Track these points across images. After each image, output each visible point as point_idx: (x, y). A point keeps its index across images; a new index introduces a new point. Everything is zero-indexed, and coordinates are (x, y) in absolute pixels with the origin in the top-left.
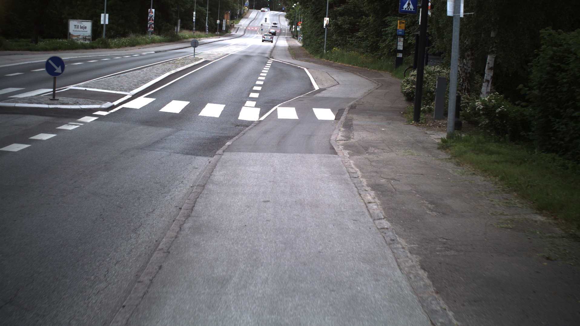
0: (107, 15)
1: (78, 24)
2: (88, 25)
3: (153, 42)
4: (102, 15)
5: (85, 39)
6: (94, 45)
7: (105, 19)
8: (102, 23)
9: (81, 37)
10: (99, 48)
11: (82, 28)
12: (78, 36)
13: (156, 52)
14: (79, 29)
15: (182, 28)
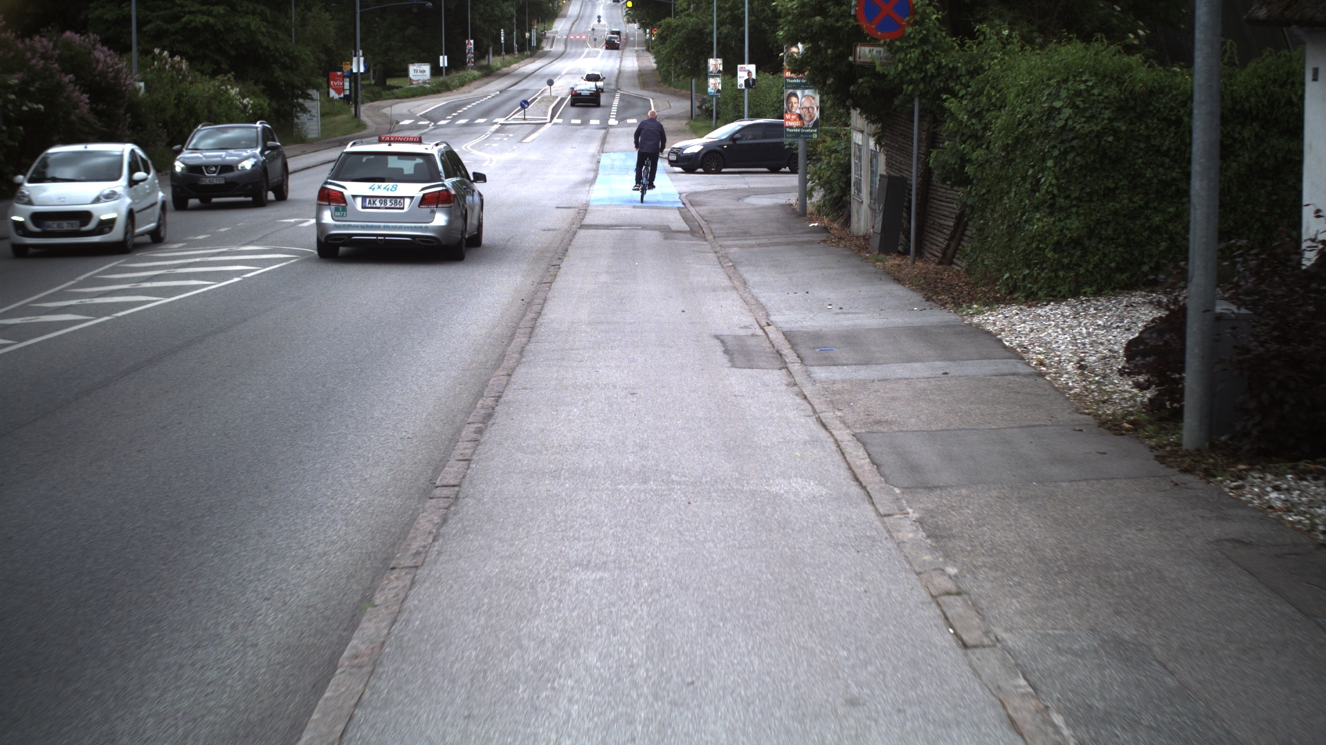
0: (446, 57)
1: (418, 69)
2: (426, 68)
4: (441, 57)
5: (425, 82)
6: (440, 88)
7: (443, 61)
8: (441, 65)
9: (420, 82)
11: (421, 72)
12: (417, 81)
13: (501, 91)
14: (419, 74)
15: (493, 55)
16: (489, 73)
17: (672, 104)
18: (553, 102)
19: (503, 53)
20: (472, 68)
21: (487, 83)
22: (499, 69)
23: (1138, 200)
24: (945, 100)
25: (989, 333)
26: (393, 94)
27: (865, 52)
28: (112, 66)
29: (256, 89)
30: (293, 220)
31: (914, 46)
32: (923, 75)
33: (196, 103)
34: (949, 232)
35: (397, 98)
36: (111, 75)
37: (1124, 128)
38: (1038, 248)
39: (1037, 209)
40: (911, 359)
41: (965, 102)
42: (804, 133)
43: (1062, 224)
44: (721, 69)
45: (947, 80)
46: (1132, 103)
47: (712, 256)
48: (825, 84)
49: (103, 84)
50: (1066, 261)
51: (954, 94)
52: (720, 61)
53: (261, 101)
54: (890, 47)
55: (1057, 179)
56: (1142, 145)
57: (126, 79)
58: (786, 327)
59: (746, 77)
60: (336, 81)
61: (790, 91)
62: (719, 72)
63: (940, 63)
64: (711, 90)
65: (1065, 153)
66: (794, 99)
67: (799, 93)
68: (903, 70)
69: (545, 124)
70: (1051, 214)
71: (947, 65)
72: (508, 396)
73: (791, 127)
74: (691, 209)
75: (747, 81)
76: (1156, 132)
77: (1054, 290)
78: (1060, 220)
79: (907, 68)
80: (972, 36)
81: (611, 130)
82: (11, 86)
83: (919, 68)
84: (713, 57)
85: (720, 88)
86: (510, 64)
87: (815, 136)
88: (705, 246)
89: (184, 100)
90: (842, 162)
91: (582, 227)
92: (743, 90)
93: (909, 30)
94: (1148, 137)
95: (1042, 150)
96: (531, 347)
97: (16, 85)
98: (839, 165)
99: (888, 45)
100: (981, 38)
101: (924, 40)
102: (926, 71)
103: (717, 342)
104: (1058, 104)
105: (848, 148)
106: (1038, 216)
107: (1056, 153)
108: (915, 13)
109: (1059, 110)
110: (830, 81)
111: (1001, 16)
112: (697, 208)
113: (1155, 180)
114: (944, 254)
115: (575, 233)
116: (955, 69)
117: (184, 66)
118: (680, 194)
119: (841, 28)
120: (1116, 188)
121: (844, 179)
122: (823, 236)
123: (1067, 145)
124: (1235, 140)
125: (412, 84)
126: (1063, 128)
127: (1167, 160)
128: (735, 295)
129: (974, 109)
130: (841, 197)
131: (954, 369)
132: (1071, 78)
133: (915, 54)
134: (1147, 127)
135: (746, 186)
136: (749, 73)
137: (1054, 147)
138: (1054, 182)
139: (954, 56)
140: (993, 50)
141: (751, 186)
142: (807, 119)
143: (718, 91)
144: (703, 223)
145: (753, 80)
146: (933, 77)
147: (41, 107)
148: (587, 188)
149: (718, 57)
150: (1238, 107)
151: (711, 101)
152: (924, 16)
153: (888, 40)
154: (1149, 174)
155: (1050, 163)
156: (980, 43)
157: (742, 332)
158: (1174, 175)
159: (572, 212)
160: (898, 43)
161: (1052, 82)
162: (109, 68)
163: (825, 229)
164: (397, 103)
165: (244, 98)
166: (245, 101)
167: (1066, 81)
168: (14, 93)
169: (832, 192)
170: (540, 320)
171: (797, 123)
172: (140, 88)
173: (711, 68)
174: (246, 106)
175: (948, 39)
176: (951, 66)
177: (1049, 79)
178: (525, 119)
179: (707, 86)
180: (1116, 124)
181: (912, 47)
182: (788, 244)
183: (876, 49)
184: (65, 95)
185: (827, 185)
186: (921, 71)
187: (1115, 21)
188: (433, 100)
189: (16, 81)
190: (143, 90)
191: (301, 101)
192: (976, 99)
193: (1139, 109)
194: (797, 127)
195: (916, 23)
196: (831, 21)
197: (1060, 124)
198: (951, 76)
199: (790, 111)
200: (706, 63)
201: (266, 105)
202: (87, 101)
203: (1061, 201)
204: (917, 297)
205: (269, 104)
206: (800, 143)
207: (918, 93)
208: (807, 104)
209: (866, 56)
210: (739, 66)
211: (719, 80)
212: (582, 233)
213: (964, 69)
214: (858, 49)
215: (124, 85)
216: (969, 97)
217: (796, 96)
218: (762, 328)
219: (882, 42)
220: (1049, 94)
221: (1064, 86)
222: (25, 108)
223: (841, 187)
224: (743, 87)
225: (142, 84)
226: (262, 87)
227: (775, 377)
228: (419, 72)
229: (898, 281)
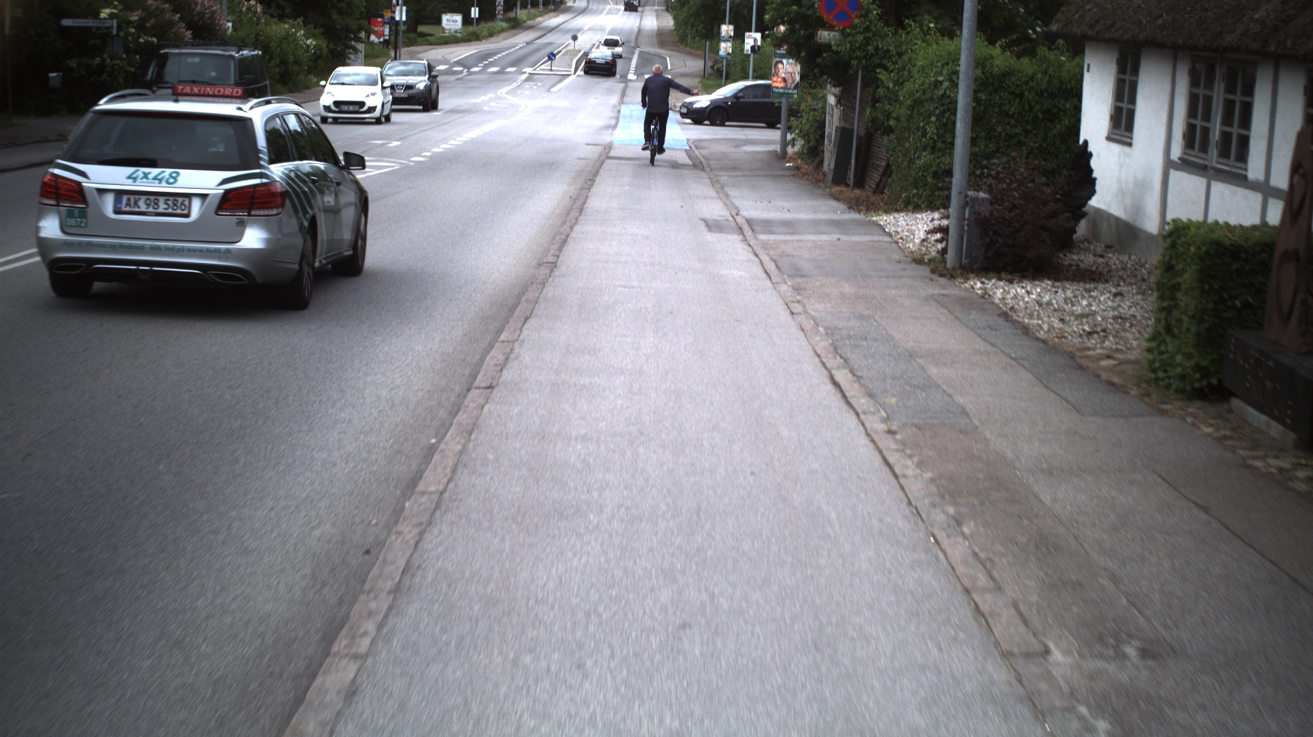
0: (477, 9)
1: (451, 18)
2: (458, 18)
3: (503, 30)
4: (473, 9)
5: (456, 31)
6: (470, 38)
7: (475, 12)
8: (473, 16)
9: (452, 30)
10: (474, 40)
12: (450, 30)
13: (527, 43)
15: (521, 9)
16: (516, 25)
17: (687, 63)
18: (576, 55)
19: (529, 6)
20: (501, 20)
21: (514, 35)
22: (525, 22)
23: (992, 146)
24: (879, 73)
25: (880, 225)
26: (427, 40)
27: (824, 35)
28: (208, 8)
29: (316, 31)
30: (380, 142)
31: (860, 33)
32: (865, 53)
33: (270, 42)
34: (881, 170)
35: (431, 44)
36: (207, 16)
37: (984, 98)
38: (923, 175)
39: (924, 149)
40: (822, 233)
41: (892, 75)
42: (788, 94)
43: (940, 160)
44: (732, 34)
45: (882, 58)
46: (991, 80)
47: (707, 181)
48: (800, 56)
49: (201, 23)
50: (940, 185)
51: (885, 68)
52: (731, 27)
53: (320, 43)
54: (843, 32)
55: (937, 130)
56: (997, 110)
57: (219, 20)
58: (748, 217)
59: (752, 44)
60: (376, 26)
61: (778, 59)
62: (730, 37)
63: (878, 46)
64: (722, 53)
65: (943, 112)
66: (780, 66)
67: (785, 61)
68: (851, 49)
69: (569, 75)
70: (933, 153)
71: (883, 47)
72: (573, 235)
73: (777, 88)
74: (697, 152)
75: (753, 48)
76: (1007, 101)
77: (931, 203)
78: (938, 157)
79: (853, 48)
80: (903, 28)
81: (630, 84)
82: (131, 22)
83: (863, 47)
84: (725, 24)
85: (730, 52)
86: (535, 17)
87: (796, 96)
88: (704, 174)
89: (261, 38)
90: (818, 118)
91: (608, 158)
92: (750, 55)
93: (856, 21)
94: (1001, 105)
95: (928, 110)
96: (580, 218)
97: (136, 21)
98: (816, 121)
99: (842, 31)
100: (909, 29)
101: (867, 29)
102: (867, 51)
103: (702, 222)
104: (940, 78)
105: (824, 108)
106: (924, 154)
107: (937, 112)
108: (862, 8)
109: (941, 82)
110: (803, 54)
111: (930, 13)
112: (701, 151)
113: (1004, 134)
114: (878, 186)
115: (603, 162)
116: (888, 51)
117: (259, 10)
118: (688, 140)
119: (811, 15)
120: (977, 137)
121: (819, 133)
122: (794, 172)
123: (945, 107)
124: (1059, 109)
125: (444, 32)
126: (943, 96)
127: (1013, 121)
128: (719, 201)
129: (898, 80)
130: (816, 147)
131: (844, 238)
132: (951, 62)
133: (860, 38)
134: (1000, 98)
135: (745, 137)
136: (755, 40)
137: (937, 108)
138: (935, 131)
139: (889, 41)
140: (916, 38)
141: (749, 137)
142: (790, 81)
143: (729, 54)
144: (703, 160)
145: (758, 47)
146: (872, 55)
147: (154, 39)
148: (610, 131)
149: (730, 23)
150: (1064, 87)
151: (722, 62)
152: (868, 11)
153: (841, 28)
154: (999, 129)
155: (933, 119)
156: (908, 33)
157: (719, 218)
158: (1017, 131)
159: (599, 149)
160: (848, 30)
161: (939, 64)
162: (206, 9)
163: (798, 168)
164: (431, 49)
165: (307, 39)
166: (308, 42)
167: (947, 64)
168: (134, 27)
169: (809, 142)
170: (585, 206)
171: (782, 85)
172: (229, 28)
173: (723, 34)
174: (308, 46)
175: (886, 29)
176: (885, 48)
177: (937, 62)
178: (551, 70)
179: (718, 50)
180: (979, 95)
181: (857, 33)
182: (766, 176)
183: (832, 33)
184: (174, 30)
185: (804, 135)
186: (864, 50)
187: (1019, 20)
188: (463, 48)
189: (136, 18)
190: (230, 30)
191: (353, 43)
192: (901, 73)
193: (995, 85)
194: (782, 88)
195: (862, 16)
196: (803, 10)
197: (941, 92)
198: (885, 56)
199: (777, 75)
200: (719, 28)
201: (325, 46)
202: (190, 36)
203: (939, 144)
204: (844, 207)
205: (327, 46)
206: (784, 101)
207: (861, 66)
208: (790, 70)
209: (825, 38)
210: (747, 34)
211: (729, 44)
212: (609, 161)
213: (894, 51)
214: (819, 33)
215: (218, 25)
216: (896, 71)
217: (782, 63)
218: (733, 217)
219: (837, 28)
220: (936, 72)
221: (946, 67)
222: (141, 40)
223: (816, 139)
224: (750, 52)
225: (230, 24)
226: (321, 30)
227: (736, 238)
228: (452, 22)
229: (837, 199)
